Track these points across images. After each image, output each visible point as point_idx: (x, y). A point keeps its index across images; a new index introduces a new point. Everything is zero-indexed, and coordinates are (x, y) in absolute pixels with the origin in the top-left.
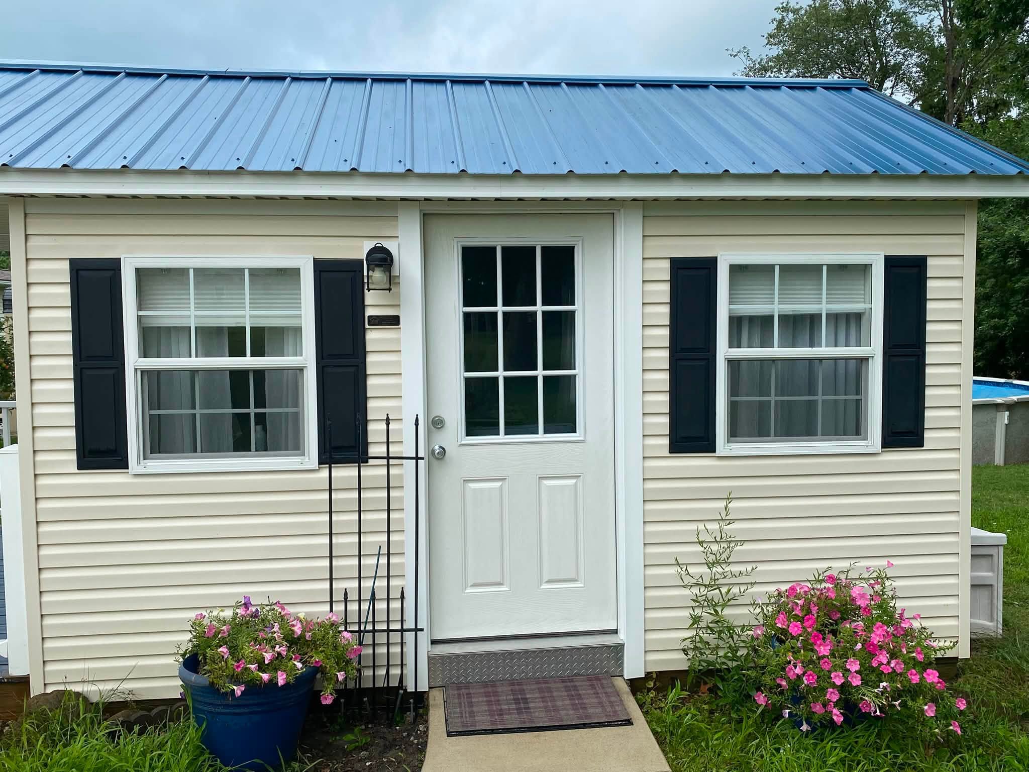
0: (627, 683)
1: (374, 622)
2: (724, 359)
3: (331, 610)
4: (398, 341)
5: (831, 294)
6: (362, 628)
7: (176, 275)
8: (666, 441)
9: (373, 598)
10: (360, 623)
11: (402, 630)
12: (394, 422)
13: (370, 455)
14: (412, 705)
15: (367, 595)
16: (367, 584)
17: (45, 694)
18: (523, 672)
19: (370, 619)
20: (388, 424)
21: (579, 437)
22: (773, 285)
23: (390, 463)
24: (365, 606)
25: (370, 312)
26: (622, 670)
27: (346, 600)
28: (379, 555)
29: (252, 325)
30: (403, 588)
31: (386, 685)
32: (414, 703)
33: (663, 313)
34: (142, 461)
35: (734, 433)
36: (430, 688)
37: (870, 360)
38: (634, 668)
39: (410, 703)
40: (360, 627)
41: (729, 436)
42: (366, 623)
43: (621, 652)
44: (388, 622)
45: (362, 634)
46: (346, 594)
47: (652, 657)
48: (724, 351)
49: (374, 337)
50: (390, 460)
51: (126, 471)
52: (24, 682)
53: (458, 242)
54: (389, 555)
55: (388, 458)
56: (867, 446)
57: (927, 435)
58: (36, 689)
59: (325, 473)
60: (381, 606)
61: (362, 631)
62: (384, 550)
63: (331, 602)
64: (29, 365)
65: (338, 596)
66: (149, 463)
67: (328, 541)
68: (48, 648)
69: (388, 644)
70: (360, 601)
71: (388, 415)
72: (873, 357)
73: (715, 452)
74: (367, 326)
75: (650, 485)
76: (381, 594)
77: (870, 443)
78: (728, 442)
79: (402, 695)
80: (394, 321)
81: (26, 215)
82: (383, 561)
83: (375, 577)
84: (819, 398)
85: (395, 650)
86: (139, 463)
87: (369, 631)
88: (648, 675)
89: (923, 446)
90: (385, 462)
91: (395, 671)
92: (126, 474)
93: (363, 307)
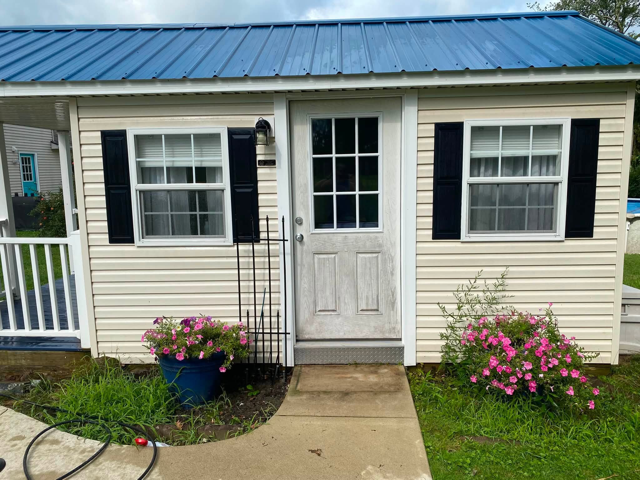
0: (405, 368)
1: (263, 328)
2: (467, 184)
3: (240, 320)
4: (274, 174)
5: (535, 144)
6: (257, 331)
7: (154, 139)
8: (431, 232)
9: (262, 316)
10: (256, 328)
11: (278, 333)
12: (271, 220)
13: (261, 238)
14: (284, 374)
15: (259, 314)
16: (259, 308)
17: (99, 358)
18: (347, 359)
19: (261, 327)
20: (267, 221)
21: (379, 230)
22: (499, 139)
23: (270, 243)
24: (258, 319)
25: (259, 158)
26: (403, 361)
27: (248, 316)
28: (265, 292)
29: (196, 166)
30: (278, 311)
31: (270, 362)
32: (285, 373)
33: (430, 156)
34: (141, 240)
35: (472, 227)
36: (295, 365)
37: (560, 184)
38: (410, 360)
39: (283, 373)
40: (256, 331)
41: (469, 229)
42: (259, 328)
43: (402, 351)
44: (271, 328)
45: (257, 334)
46: (248, 313)
47: (420, 355)
48: (466, 178)
49: (262, 172)
50: (270, 241)
51: (133, 244)
52: (88, 351)
53: (309, 117)
54: (270, 292)
55: (268, 240)
56: (556, 236)
57: (595, 230)
58: (94, 355)
59: (236, 247)
60: (267, 320)
61: (257, 333)
62: (268, 290)
63: (240, 317)
64: (83, 188)
65: (244, 314)
66: (145, 240)
67: (238, 284)
68: (99, 335)
69: (271, 341)
70: (255, 317)
71: (267, 216)
72: (561, 182)
73: (460, 238)
74: (258, 166)
75: (420, 258)
76: (267, 313)
77: (558, 234)
78: (468, 233)
79: (278, 368)
80: (272, 163)
81: (78, 107)
82: (267, 295)
83: (263, 304)
84: (527, 207)
85: (275, 344)
86: (140, 240)
87: (261, 333)
88: (418, 364)
89: (592, 237)
90: (267, 242)
91: (275, 355)
92: (133, 246)
93: (255, 155)
